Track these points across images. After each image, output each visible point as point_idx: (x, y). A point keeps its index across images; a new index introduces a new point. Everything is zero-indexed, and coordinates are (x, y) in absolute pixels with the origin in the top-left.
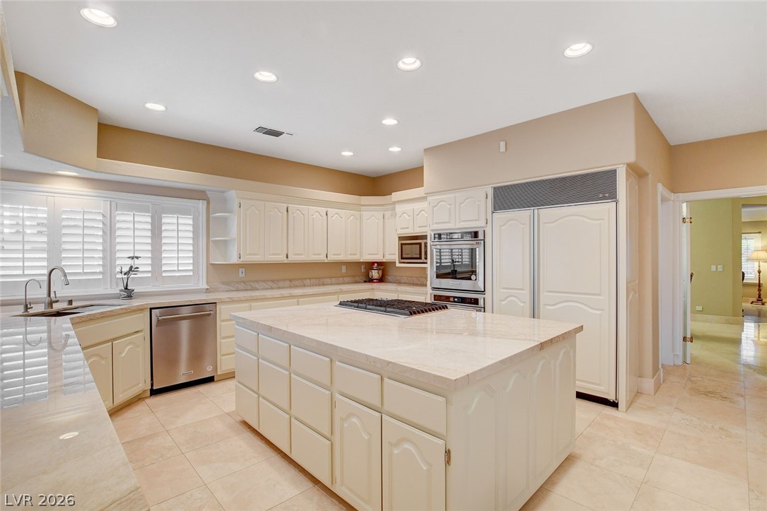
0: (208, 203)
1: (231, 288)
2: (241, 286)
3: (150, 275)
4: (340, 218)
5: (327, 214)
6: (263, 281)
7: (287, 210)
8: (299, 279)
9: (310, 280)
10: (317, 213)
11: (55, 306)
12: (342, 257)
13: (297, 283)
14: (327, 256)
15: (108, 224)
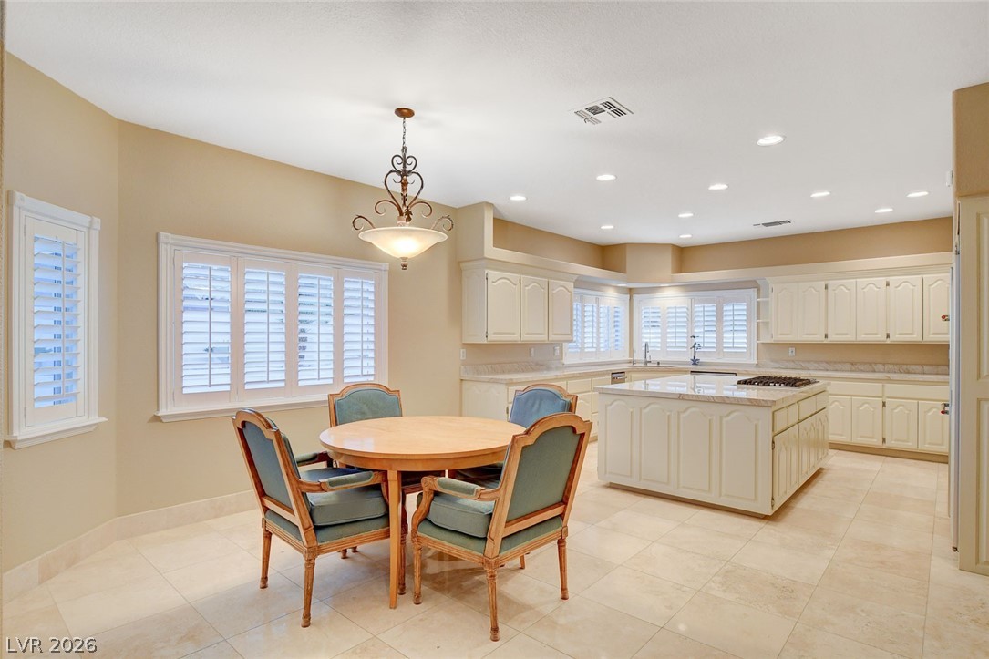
0: (759, 290)
1: (780, 366)
2: (790, 365)
3: (715, 350)
4: (912, 287)
5: (888, 284)
6: (816, 362)
7: (826, 287)
8: (865, 363)
9: (884, 364)
10: (872, 286)
11: (649, 364)
12: (916, 337)
13: (862, 367)
14: (888, 336)
15: (689, 313)
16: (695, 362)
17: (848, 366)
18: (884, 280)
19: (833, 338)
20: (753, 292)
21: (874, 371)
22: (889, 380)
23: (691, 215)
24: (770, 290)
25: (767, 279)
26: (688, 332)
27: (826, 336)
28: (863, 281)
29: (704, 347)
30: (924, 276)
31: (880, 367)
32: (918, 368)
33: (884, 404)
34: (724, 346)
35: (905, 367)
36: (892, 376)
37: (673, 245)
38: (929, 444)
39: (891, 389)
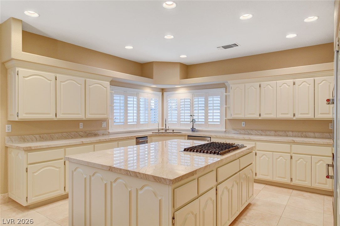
0: (226, 89)
1: (237, 132)
2: (242, 132)
3: (204, 123)
4: (308, 85)
5: (294, 84)
6: (256, 130)
7: (260, 86)
8: (282, 131)
9: (292, 132)
10: (285, 85)
11: (168, 131)
12: (310, 116)
13: (281, 133)
14: (294, 115)
15: (191, 103)
16: (193, 130)
17: (273, 133)
18: (291, 81)
19: (264, 116)
20: (223, 90)
21: (287, 136)
22: (294, 143)
24: (230, 88)
25: (229, 82)
26: (190, 113)
27: (260, 115)
28: (280, 82)
29: (198, 121)
30: (315, 78)
31: (291, 133)
32: (312, 134)
33: (291, 158)
34: (209, 121)
35: (304, 133)
37: (180, 63)
38: (319, 183)
39: (296, 148)
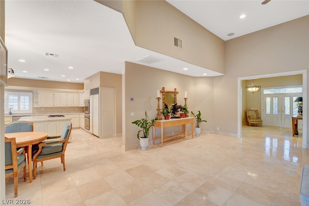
1: (40, 113)
3: (17, 110)
4: (71, 96)
6: (49, 112)
7: (54, 94)
10: (64, 95)
12: (72, 106)
13: (60, 112)
14: (67, 105)
15: (7, 98)
17: (57, 112)
18: (66, 94)
19: (55, 106)
22: (69, 114)
23: (27, 72)
24: (39, 94)
25: (38, 91)
27: (54, 105)
28: (62, 94)
30: (73, 94)
31: (64, 112)
32: (71, 112)
34: (20, 108)
35: (69, 111)
36: (69, 113)
